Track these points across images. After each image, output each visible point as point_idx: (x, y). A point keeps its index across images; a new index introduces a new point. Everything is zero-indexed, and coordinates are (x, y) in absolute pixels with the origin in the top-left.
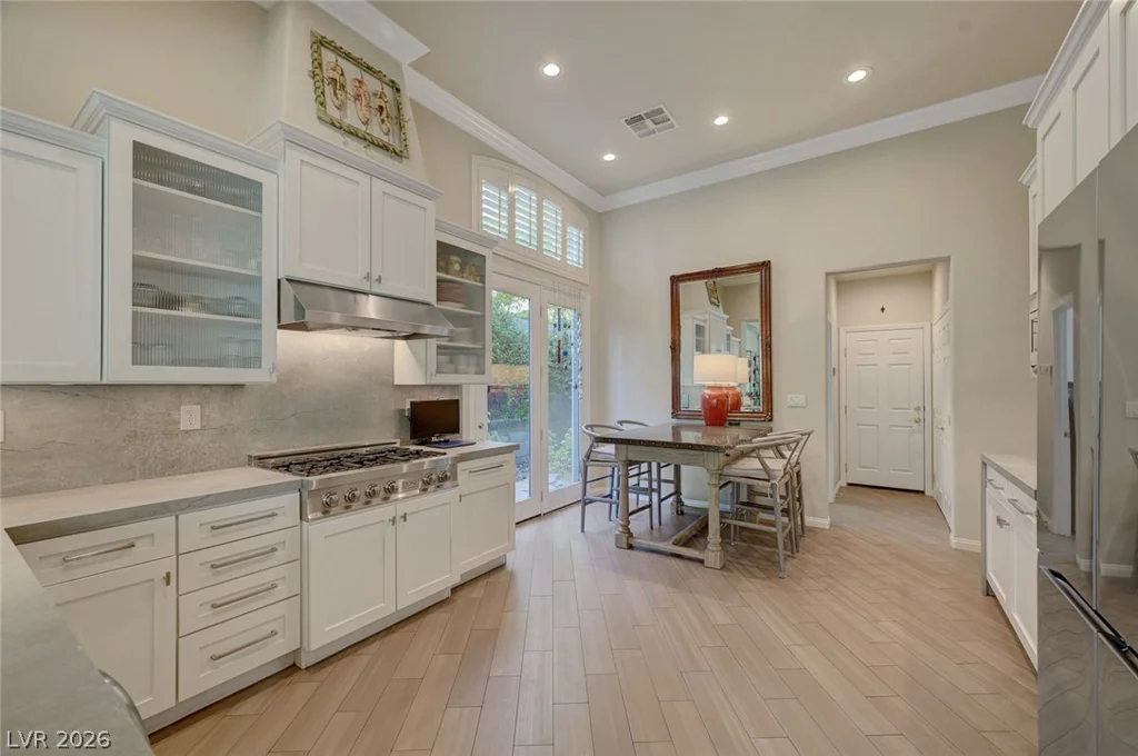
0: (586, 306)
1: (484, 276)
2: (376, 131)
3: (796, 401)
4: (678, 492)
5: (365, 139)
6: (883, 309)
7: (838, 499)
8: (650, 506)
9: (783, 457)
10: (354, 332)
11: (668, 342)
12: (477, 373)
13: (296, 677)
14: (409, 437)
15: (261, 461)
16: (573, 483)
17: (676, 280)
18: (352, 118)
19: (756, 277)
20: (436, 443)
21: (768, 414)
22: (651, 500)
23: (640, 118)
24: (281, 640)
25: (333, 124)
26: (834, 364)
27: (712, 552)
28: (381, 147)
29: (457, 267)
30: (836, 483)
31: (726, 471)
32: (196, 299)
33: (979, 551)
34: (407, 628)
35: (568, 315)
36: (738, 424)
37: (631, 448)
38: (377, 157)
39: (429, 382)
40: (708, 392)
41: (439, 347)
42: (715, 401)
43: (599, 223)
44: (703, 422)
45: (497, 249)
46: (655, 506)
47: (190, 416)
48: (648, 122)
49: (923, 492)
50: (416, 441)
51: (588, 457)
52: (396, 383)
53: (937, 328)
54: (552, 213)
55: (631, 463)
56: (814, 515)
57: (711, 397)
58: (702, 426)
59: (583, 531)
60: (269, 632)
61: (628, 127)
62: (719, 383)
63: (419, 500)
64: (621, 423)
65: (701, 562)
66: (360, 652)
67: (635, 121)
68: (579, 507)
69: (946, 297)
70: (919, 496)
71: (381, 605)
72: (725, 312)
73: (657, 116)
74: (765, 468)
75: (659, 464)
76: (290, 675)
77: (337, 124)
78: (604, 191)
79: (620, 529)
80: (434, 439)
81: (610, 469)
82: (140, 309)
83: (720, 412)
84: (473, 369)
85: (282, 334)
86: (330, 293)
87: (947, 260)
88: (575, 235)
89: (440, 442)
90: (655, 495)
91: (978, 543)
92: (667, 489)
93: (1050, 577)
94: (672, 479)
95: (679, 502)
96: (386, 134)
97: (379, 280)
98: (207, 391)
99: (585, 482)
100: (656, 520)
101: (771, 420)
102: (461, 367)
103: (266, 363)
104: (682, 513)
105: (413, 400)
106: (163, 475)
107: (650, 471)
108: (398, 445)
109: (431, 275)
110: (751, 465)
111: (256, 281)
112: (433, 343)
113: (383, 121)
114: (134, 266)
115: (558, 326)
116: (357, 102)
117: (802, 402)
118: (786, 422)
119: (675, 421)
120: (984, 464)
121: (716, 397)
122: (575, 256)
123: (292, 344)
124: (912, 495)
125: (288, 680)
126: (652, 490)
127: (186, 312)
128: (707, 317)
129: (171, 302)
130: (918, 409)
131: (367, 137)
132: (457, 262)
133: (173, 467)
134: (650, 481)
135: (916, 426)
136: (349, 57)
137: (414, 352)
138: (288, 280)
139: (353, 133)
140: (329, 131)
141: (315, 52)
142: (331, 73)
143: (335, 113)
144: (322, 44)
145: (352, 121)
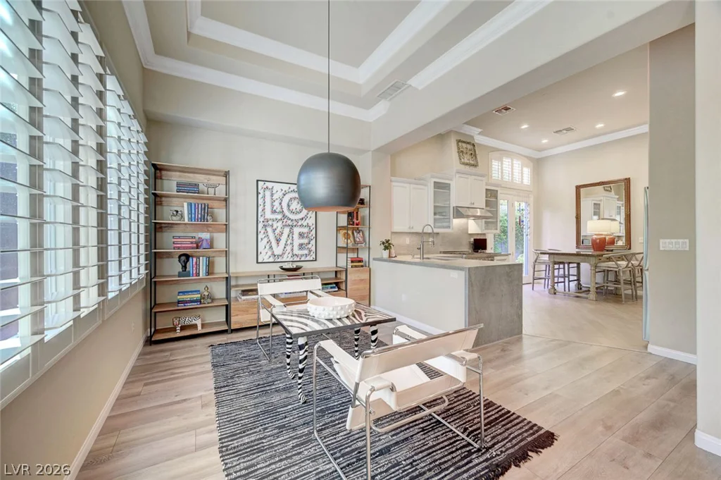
0: (531, 200)
1: (498, 197)
2: (471, 161)
4: (578, 280)
11: (574, 215)
12: (490, 230)
17: (578, 188)
18: (466, 160)
19: (622, 185)
21: (628, 246)
23: (561, 131)
27: (592, 296)
28: (473, 165)
31: (598, 265)
35: (523, 205)
37: (555, 256)
40: (595, 237)
42: (598, 241)
43: (538, 164)
48: (565, 131)
51: (536, 261)
52: (469, 233)
54: (517, 165)
55: (555, 263)
57: (596, 239)
59: (533, 289)
61: (555, 134)
62: (601, 233)
78: (540, 150)
81: (544, 266)
82: (435, 216)
83: (601, 245)
84: (493, 228)
85: (454, 219)
86: (465, 209)
88: (527, 171)
90: (567, 279)
92: (573, 278)
94: (576, 274)
95: (579, 284)
96: (473, 161)
97: (473, 204)
99: (534, 271)
100: (567, 287)
101: (629, 249)
103: (451, 228)
107: (564, 268)
109: (484, 199)
111: (450, 207)
113: (472, 158)
114: (434, 207)
115: (519, 210)
116: (467, 154)
121: (600, 239)
122: (527, 180)
131: (470, 164)
132: (490, 194)
136: (464, 142)
137: (477, 224)
138: (457, 207)
139: (467, 164)
140: (463, 166)
141: (458, 145)
142: (461, 150)
143: (462, 160)
144: (459, 141)
145: (466, 161)
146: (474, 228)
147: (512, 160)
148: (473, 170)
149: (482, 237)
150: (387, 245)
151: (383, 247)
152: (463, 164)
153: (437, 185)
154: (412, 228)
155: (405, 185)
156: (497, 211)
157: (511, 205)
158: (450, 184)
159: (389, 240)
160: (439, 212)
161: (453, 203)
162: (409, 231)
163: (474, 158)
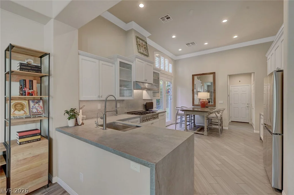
0: (172, 81)
1: (159, 77)
3: (221, 102)
4: (194, 122)
5: (144, 54)
6: (240, 81)
7: (229, 124)
8: (190, 124)
9: (219, 114)
15: (128, 113)
16: (169, 121)
17: (193, 76)
19: (212, 75)
21: (214, 105)
22: (190, 123)
23: (189, 44)
26: (229, 94)
27: (205, 133)
28: (146, 55)
30: (229, 121)
31: (208, 116)
33: (259, 133)
36: (208, 107)
37: (188, 112)
38: (143, 56)
40: (201, 100)
44: (200, 107)
45: (161, 72)
46: (191, 124)
47: (118, 105)
48: (191, 44)
49: (249, 123)
51: (177, 114)
53: (252, 86)
54: (167, 61)
55: (188, 115)
56: (225, 127)
57: (202, 102)
58: (200, 108)
61: (186, 45)
62: (204, 98)
63: (153, 120)
64: (182, 107)
65: (203, 134)
67: (188, 44)
68: (175, 124)
69: (254, 81)
70: (248, 124)
72: (201, 81)
73: (193, 43)
74: (217, 116)
75: (191, 115)
78: (177, 55)
79: (185, 128)
80: (149, 110)
81: (180, 116)
82: (120, 88)
83: (204, 105)
86: (141, 83)
87: (254, 73)
88: (171, 65)
89: (151, 111)
90: (190, 122)
91: (259, 132)
92: (193, 121)
93: (265, 127)
94: (193, 119)
95: (195, 124)
96: (146, 53)
99: (176, 119)
100: (191, 128)
101: (215, 106)
103: (132, 96)
104: (195, 127)
105: (146, 102)
107: (190, 117)
108: (144, 111)
109: (152, 78)
110: (213, 115)
111: (131, 82)
112: (152, 91)
114: (120, 81)
115: (168, 86)
117: (222, 103)
118: (218, 107)
119: (193, 107)
120: (260, 115)
122: (171, 71)
124: (246, 123)
126: (190, 121)
128: (197, 82)
130: (248, 104)
134: (190, 120)
135: (247, 108)
136: (141, 39)
137: (148, 93)
138: (136, 81)
139: (142, 54)
140: (139, 54)
141: (137, 40)
142: (139, 43)
143: (140, 50)
144: (137, 37)
145: (142, 51)
146: (146, 95)
147: (165, 59)
148: (145, 57)
149: (150, 101)
150: (72, 114)
151: (67, 116)
152: (140, 53)
153: (122, 64)
154: (101, 97)
155: (94, 60)
156: (159, 85)
157: (164, 83)
158: (131, 65)
159: (74, 110)
160: (123, 84)
161: (134, 79)
162: (98, 99)
163: (146, 51)
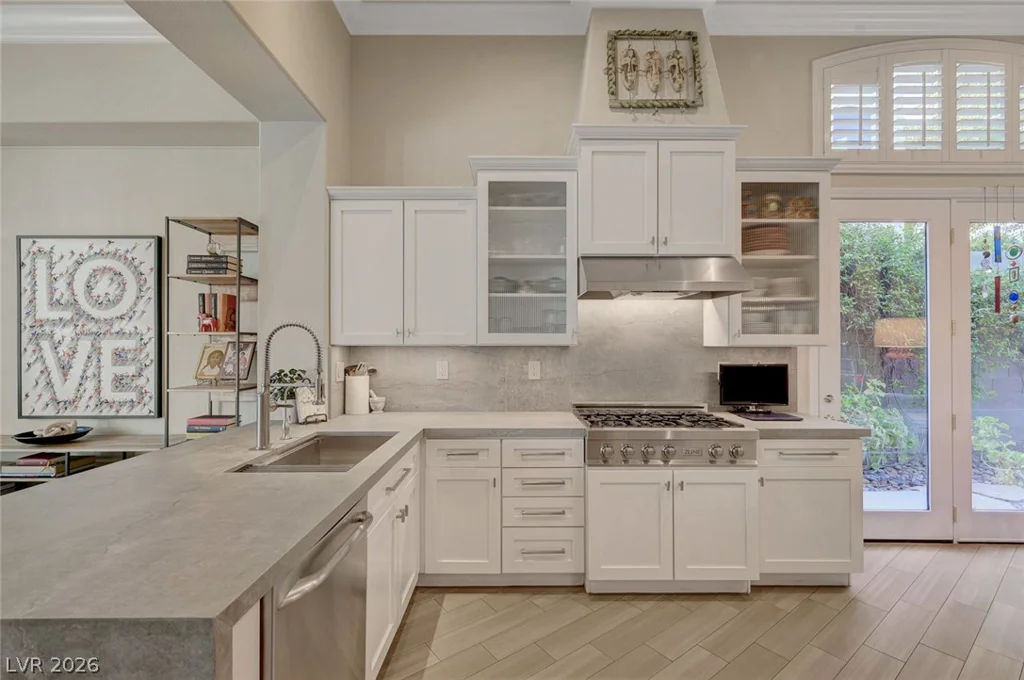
1: (817, 210)
2: (669, 94)
5: (654, 106)
10: (638, 297)
12: (807, 332)
13: (580, 596)
14: (719, 402)
18: (644, 93)
20: (752, 413)
24: (570, 560)
25: (623, 107)
28: (672, 107)
29: (773, 206)
32: (528, 282)
34: (684, 603)
38: (666, 119)
39: (732, 344)
41: (745, 304)
47: (534, 369)
50: (725, 407)
52: (705, 345)
60: (560, 549)
66: (633, 603)
71: (657, 567)
76: (576, 593)
77: (627, 105)
80: (752, 408)
82: (493, 295)
84: (800, 327)
85: (582, 303)
89: (757, 413)
96: (678, 91)
97: (665, 243)
98: (544, 351)
102: (782, 327)
103: (569, 327)
105: (726, 363)
106: (518, 410)
108: (705, 410)
109: (732, 222)
111: (563, 263)
112: (737, 299)
113: (674, 80)
114: (489, 265)
116: (649, 74)
123: (591, 313)
125: (574, 596)
127: (523, 294)
129: (515, 287)
131: (656, 103)
132: (773, 201)
133: (524, 406)
136: (641, 36)
137: (718, 311)
138: (587, 257)
139: (642, 106)
140: (621, 116)
141: (610, 47)
145: (643, 95)
152: (625, 106)
158: (565, 183)
